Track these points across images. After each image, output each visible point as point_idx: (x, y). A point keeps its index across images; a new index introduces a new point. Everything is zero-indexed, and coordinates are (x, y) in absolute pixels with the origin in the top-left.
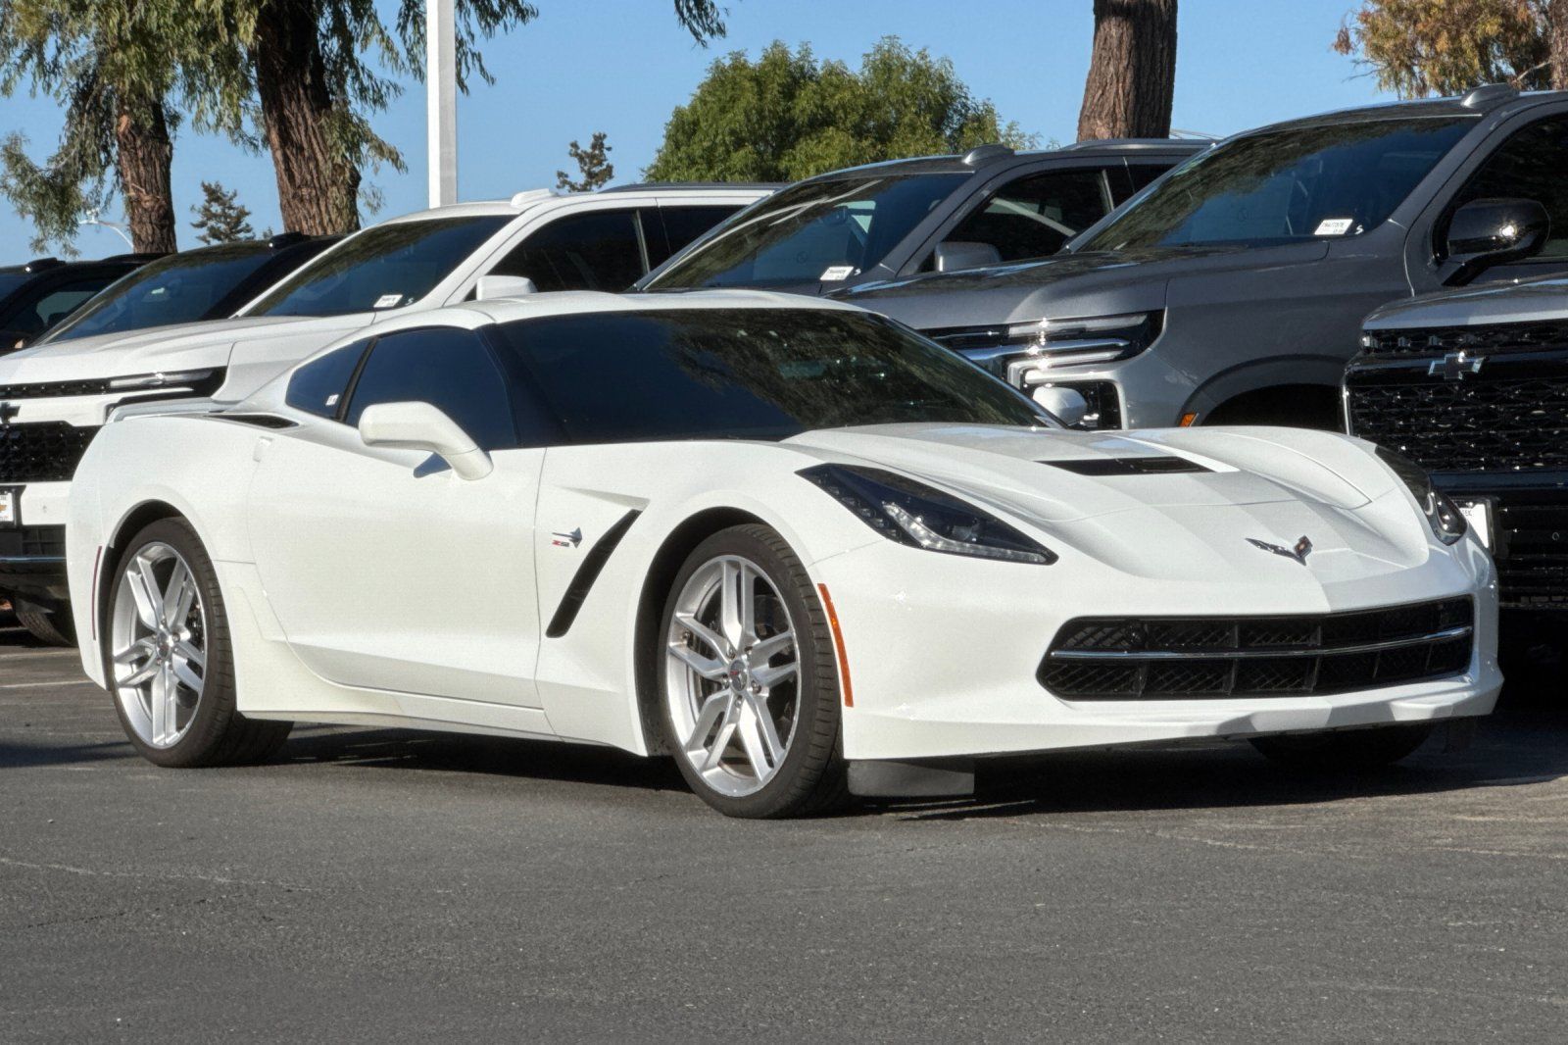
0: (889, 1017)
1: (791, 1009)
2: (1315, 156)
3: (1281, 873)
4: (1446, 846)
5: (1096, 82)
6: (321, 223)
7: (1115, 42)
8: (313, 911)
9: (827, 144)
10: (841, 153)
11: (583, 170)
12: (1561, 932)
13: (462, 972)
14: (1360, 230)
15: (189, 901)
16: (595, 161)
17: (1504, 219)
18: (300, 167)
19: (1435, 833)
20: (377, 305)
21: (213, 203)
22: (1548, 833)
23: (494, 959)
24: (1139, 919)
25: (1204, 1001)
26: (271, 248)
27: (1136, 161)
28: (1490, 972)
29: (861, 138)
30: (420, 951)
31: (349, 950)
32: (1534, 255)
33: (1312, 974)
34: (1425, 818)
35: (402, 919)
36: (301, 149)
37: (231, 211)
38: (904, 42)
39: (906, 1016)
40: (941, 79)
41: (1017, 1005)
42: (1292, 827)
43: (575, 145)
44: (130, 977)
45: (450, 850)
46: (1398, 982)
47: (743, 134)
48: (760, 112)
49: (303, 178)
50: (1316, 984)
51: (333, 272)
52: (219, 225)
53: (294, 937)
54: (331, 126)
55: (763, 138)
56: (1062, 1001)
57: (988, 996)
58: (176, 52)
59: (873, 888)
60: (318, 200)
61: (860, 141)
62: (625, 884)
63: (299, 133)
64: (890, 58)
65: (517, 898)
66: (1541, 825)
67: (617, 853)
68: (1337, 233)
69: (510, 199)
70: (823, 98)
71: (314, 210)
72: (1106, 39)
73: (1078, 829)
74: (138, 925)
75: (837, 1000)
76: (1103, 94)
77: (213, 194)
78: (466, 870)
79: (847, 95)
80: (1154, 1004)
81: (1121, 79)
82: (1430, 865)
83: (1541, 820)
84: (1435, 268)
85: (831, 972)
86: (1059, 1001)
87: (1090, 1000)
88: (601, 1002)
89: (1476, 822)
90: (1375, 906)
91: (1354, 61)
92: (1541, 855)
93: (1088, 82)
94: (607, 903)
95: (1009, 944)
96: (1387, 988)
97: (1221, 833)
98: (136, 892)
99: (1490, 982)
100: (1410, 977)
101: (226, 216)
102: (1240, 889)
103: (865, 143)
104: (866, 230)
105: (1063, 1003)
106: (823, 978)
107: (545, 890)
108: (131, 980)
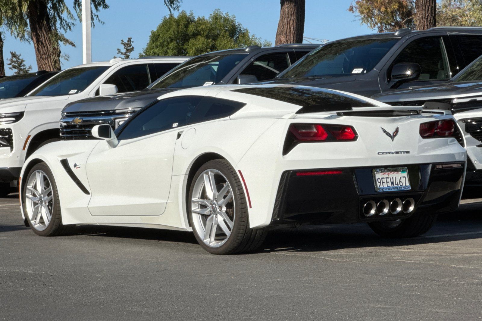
0: (238, 317)
1: (209, 314)
2: (351, 50)
3: (350, 268)
4: (398, 260)
5: (281, 24)
6: (49, 66)
7: (287, 12)
8: (59, 282)
9: (198, 41)
10: (202, 43)
11: (125, 48)
12: (436, 287)
13: (107, 302)
14: (365, 72)
15: (21, 279)
16: (128, 46)
17: (407, 69)
18: (42, 49)
19: (394, 255)
20: (70, 93)
21: (13, 58)
22: (427, 255)
23: (117, 298)
24: (309, 284)
25: (332, 311)
26: (36, 75)
27: (297, 50)
28: (416, 301)
29: (208, 39)
30: (94, 295)
31: (72, 295)
32: (417, 79)
33: (363, 302)
34: (390, 250)
35: (87, 284)
36: (42, 43)
37: (19, 60)
38: (221, 11)
39: (243, 316)
40: (232, 21)
41: (276, 313)
42: (351, 253)
43: (122, 41)
44: (6, 304)
45: (99, 261)
46: (389, 304)
47: (173, 38)
48: (178, 32)
49: (43, 52)
50: (365, 305)
51: (56, 83)
52: (16, 64)
53: (55, 291)
54: (52, 37)
55: (179, 39)
56: (290, 311)
57: (267, 310)
58: (4, 14)
59: (228, 274)
60: (48, 59)
61: (208, 40)
62: (153, 272)
63: (42, 38)
64: (217, 15)
65: (121, 277)
66: (425, 252)
67: (149, 262)
68: (359, 73)
69: (109, 61)
70: (197, 27)
71: (47, 62)
72: (284, 12)
73: (287, 254)
74: (6, 287)
75: (222, 311)
76: (283, 28)
77: (14, 55)
78: (104, 268)
79: (204, 26)
80: (317, 312)
81: (289, 23)
82: (394, 266)
83: (424, 251)
84: (388, 83)
85: (219, 302)
86: (289, 311)
87: (298, 311)
88: (151, 312)
89: (405, 251)
90: (379, 279)
91: (355, 16)
92: (426, 262)
93: (279, 24)
94: (148, 279)
95: (271, 292)
96: (386, 306)
97: (330, 256)
98: (4, 276)
99: (417, 304)
100: (393, 303)
101: (17, 61)
102: (338, 274)
103: (209, 40)
104: (216, 71)
105: (290, 312)
106: (217, 304)
107: (129, 275)
108: (7, 305)
